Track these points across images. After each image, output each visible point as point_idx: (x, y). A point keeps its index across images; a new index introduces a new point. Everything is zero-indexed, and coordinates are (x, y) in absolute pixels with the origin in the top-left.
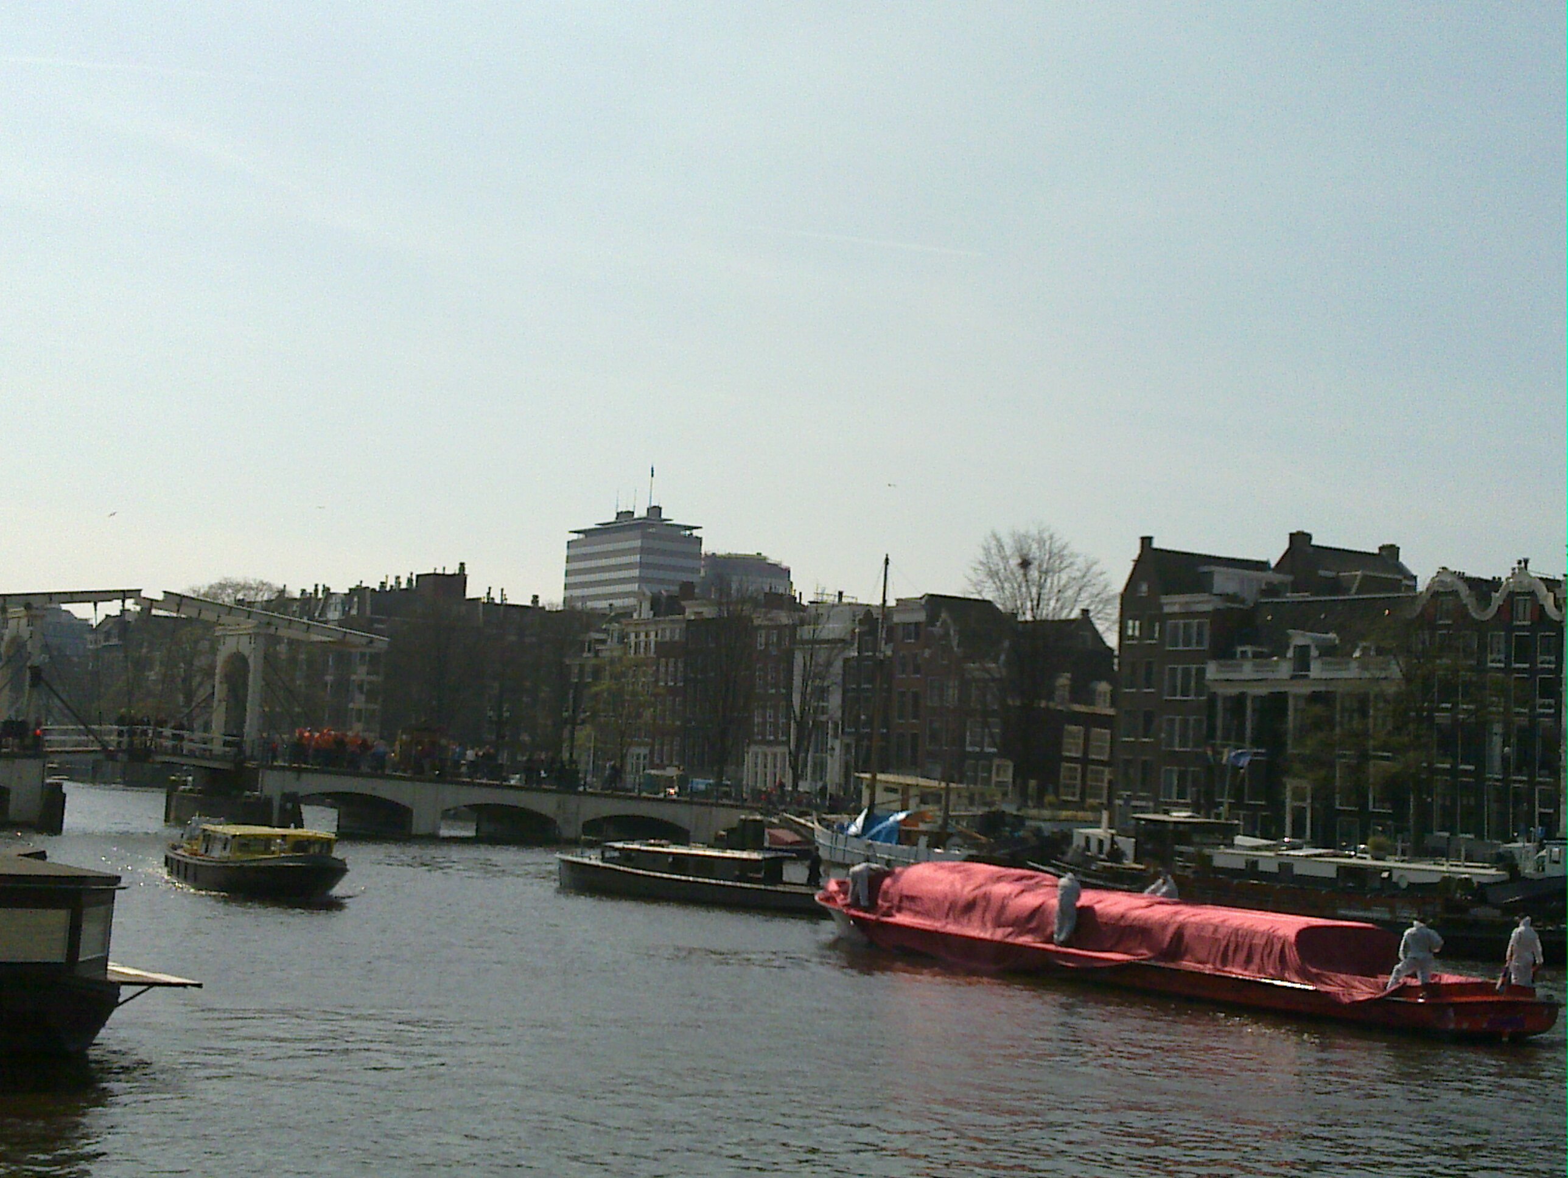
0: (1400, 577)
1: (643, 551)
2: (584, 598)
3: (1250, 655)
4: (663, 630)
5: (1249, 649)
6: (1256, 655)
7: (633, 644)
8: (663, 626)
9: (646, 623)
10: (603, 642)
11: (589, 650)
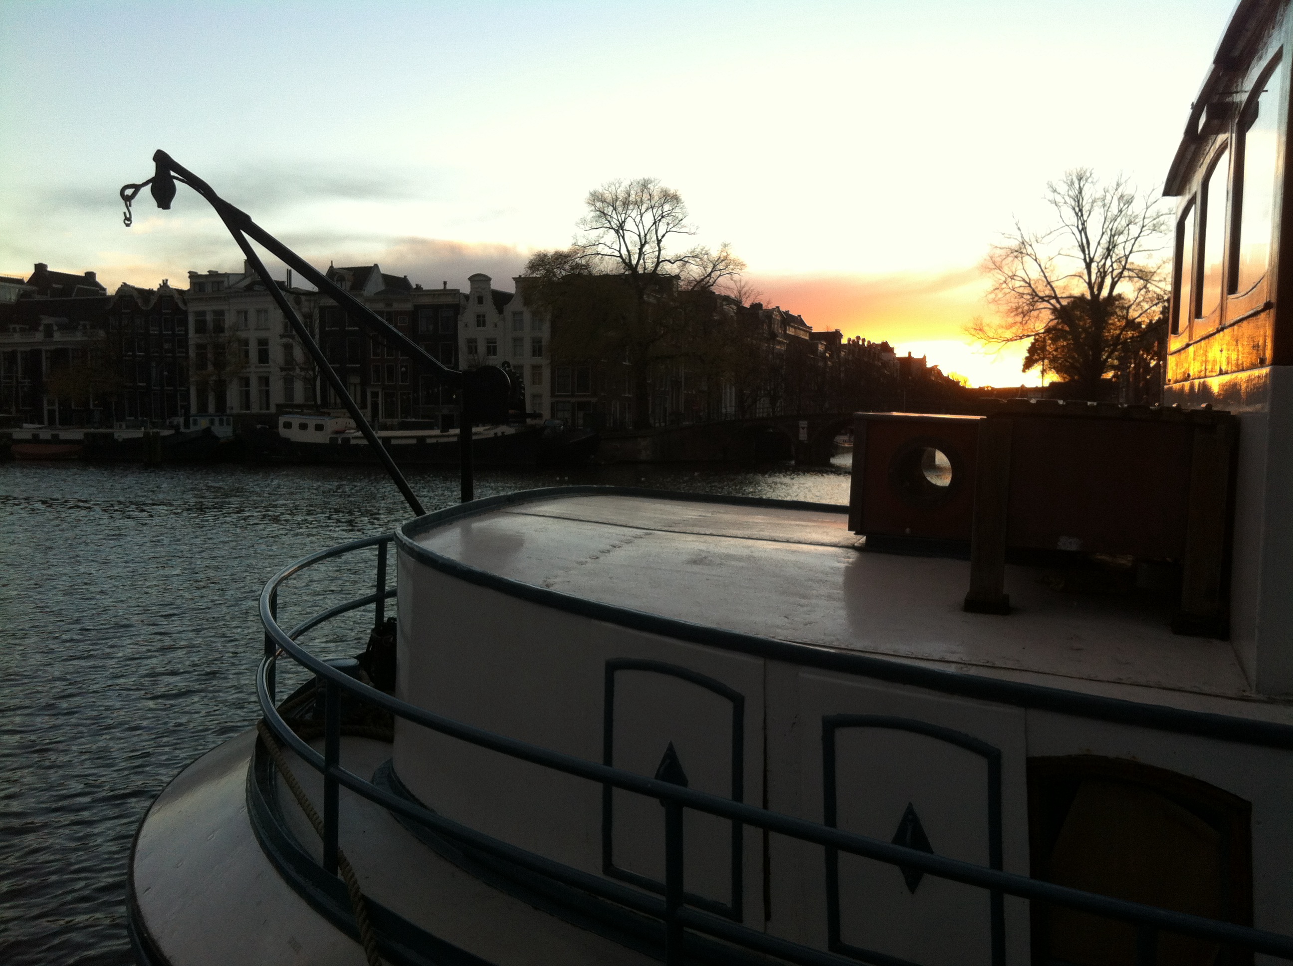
0: (98, 289)
3: (18, 330)
5: (18, 327)
6: (22, 330)
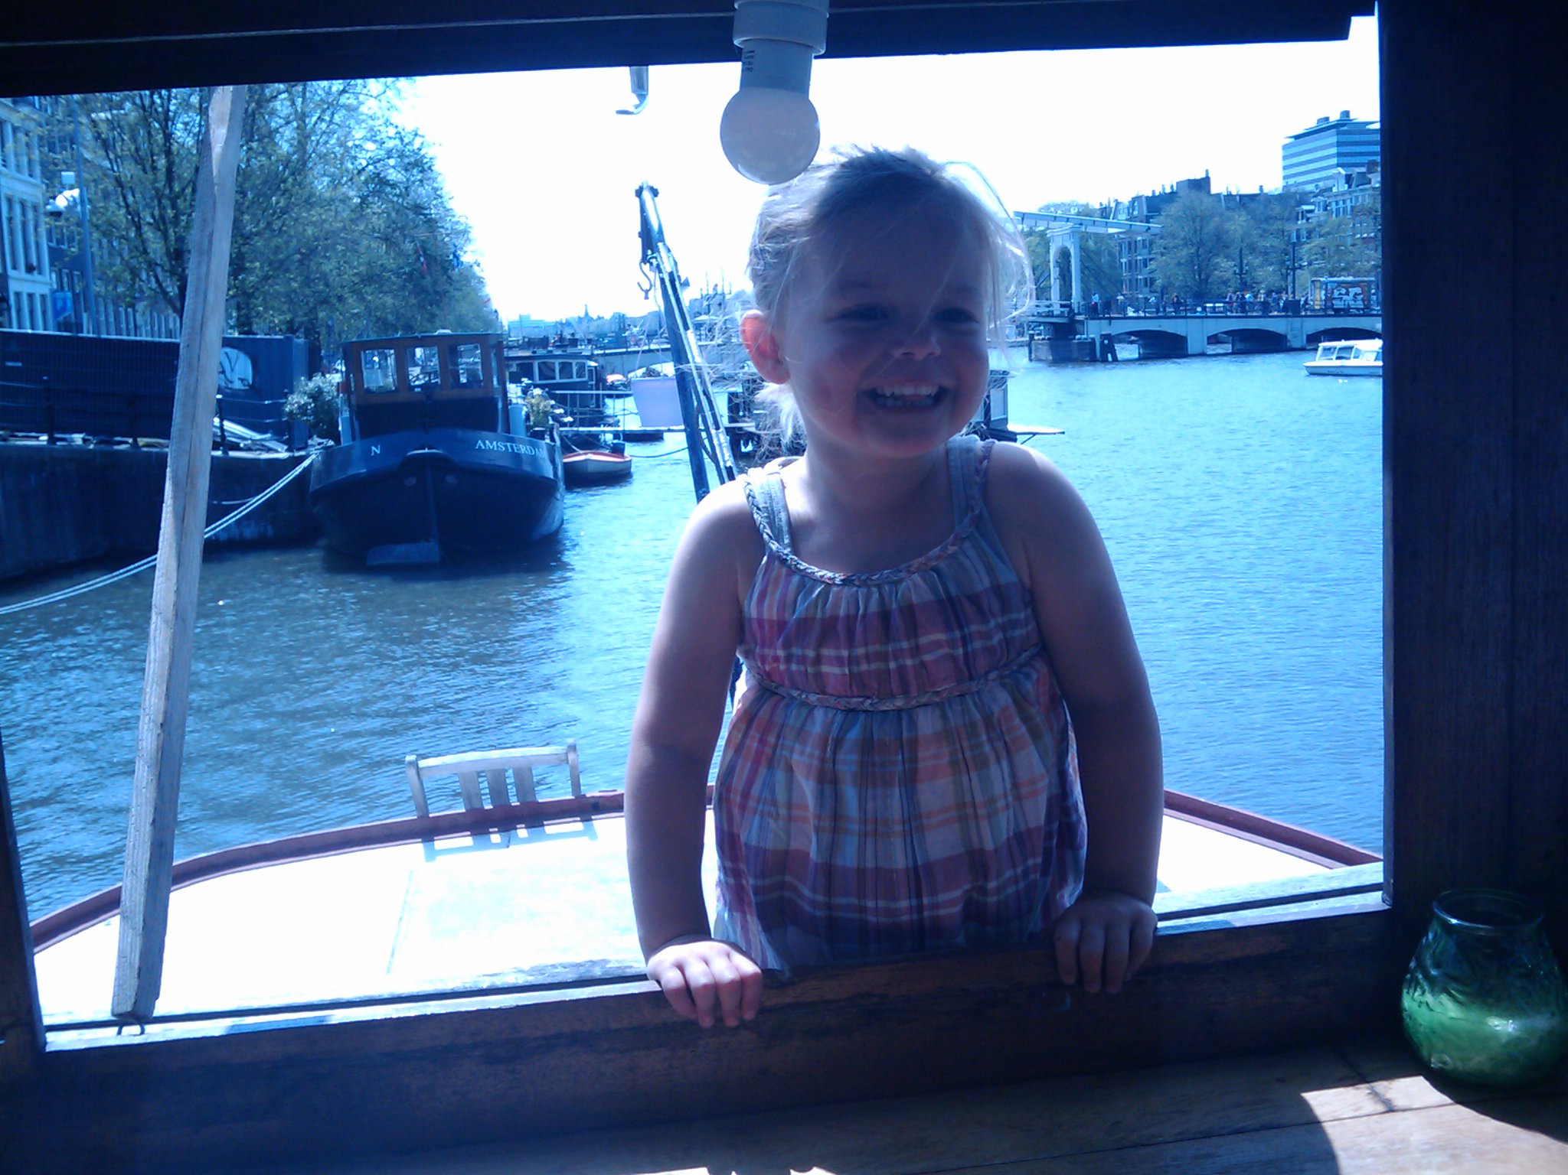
1: (1339, 144)
2: (1297, 184)
4: (1357, 198)
7: (1334, 210)
8: (1356, 194)
9: (1343, 194)
10: (1311, 211)
11: (1302, 219)
